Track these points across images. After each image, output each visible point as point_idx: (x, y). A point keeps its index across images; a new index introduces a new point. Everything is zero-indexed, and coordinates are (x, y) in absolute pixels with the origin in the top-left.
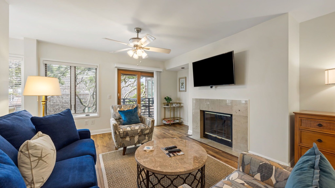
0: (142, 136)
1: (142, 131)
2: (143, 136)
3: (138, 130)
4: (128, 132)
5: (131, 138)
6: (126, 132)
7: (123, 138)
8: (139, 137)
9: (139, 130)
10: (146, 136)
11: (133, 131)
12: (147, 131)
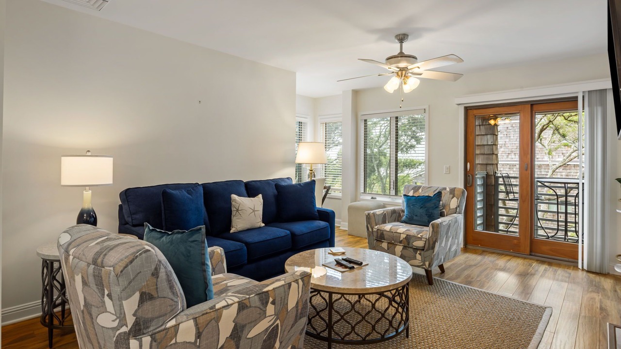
0: (409, 249)
1: (408, 238)
2: (411, 250)
3: (401, 233)
4: (384, 233)
5: (390, 245)
6: (382, 231)
7: (378, 242)
8: (403, 249)
9: (403, 236)
10: (418, 252)
11: (391, 234)
12: (419, 244)
